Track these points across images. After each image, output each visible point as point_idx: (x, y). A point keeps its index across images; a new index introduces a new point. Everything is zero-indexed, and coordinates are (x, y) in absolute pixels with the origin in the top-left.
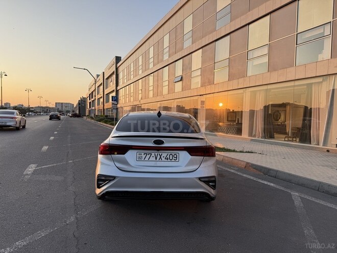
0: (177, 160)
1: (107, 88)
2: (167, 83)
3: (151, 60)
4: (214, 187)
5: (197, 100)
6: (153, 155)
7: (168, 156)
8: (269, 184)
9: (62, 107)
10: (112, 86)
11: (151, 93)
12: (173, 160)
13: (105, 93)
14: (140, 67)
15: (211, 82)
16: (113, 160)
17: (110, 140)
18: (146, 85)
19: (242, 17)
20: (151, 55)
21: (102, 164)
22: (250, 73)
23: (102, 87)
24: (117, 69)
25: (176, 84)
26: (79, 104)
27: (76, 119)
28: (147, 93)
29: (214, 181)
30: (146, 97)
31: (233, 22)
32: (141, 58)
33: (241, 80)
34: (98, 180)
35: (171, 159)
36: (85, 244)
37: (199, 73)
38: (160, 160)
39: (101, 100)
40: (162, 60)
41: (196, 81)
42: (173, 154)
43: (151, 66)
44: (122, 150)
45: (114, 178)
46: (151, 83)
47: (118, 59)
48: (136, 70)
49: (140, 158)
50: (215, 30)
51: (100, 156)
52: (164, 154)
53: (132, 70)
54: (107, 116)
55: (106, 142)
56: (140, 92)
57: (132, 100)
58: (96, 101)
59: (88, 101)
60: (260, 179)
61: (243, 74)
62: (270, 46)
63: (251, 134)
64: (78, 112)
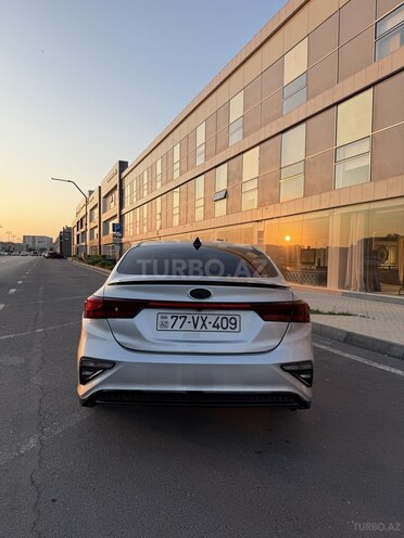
0: (237, 329)
1: (105, 211)
2: (201, 203)
3: (177, 166)
4: (309, 383)
5: (252, 229)
6: (189, 318)
7: (219, 322)
8: (393, 370)
9: (34, 242)
10: (113, 209)
11: (176, 220)
12: (229, 329)
13: (103, 220)
14: (159, 178)
15: (275, 200)
16: (111, 329)
17: (106, 290)
18: (167, 206)
19: (326, 93)
20: (177, 157)
21: (90, 336)
22: (339, 184)
23: (97, 210)
24: (121, 181)
25: (217, 203)
26: (61, 237)
27: (56, 261)
28: (169, 218)
29: (310, 371)
30: (168, 225)
31: (312, 101)
32: (159, 163)
33: (325, 196)
34: (82, 368)
35: (225, 326)
36: (54, 501)
37: (254, 184)
38: (204, 328)
39: (96, 231)
40: (194, 166)
41: (250, 199)
42: (229, 317)
43: (176, 175)
44: (129, 308)
45: (113, 364)
46: (176, 203)
47: (123, 165)
48: (152, 183)
49: (164, 325)
50: (281, 115)
51: (86, 322)
52: (212, 317)
53: (145, 182)
54: (104, 257)
55: (98, 293)
56: (158, 217)
57: (145, 230)
58: (88, 232)
59: (76, 233)
60: (376, 361)
61: (329, 186)
62: (373, 139)
63: (342, 284)
64: (59, 251)
